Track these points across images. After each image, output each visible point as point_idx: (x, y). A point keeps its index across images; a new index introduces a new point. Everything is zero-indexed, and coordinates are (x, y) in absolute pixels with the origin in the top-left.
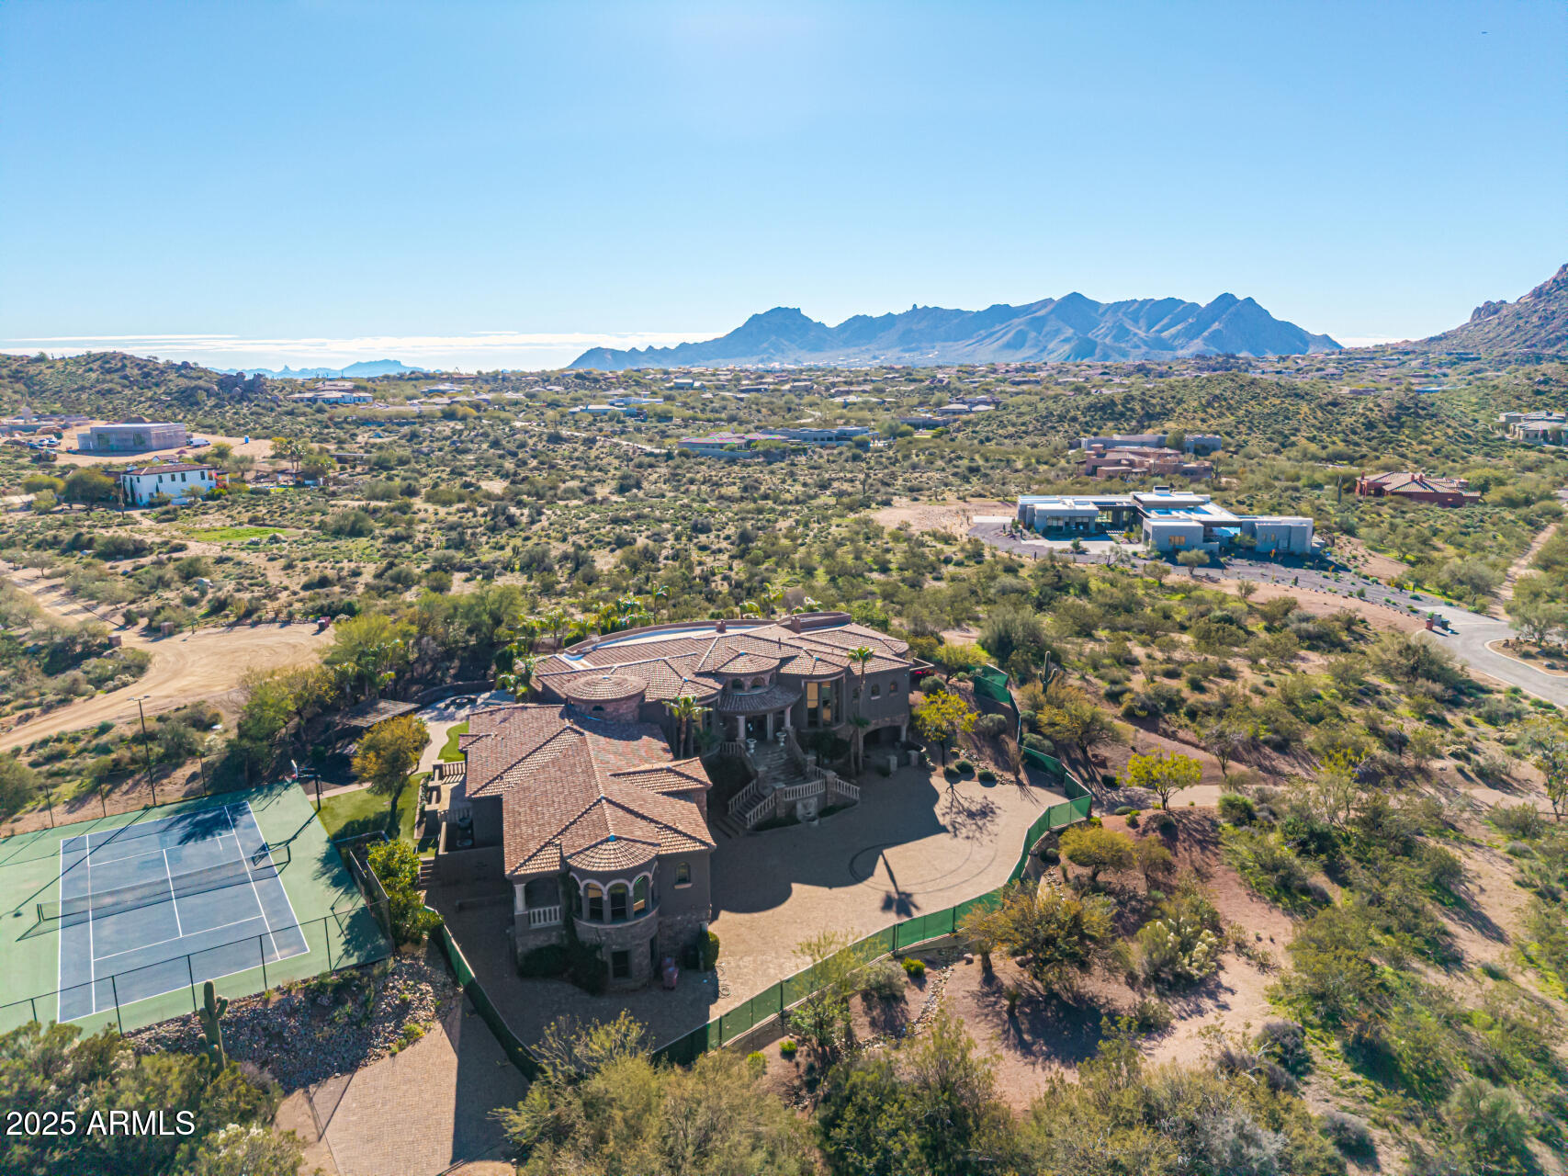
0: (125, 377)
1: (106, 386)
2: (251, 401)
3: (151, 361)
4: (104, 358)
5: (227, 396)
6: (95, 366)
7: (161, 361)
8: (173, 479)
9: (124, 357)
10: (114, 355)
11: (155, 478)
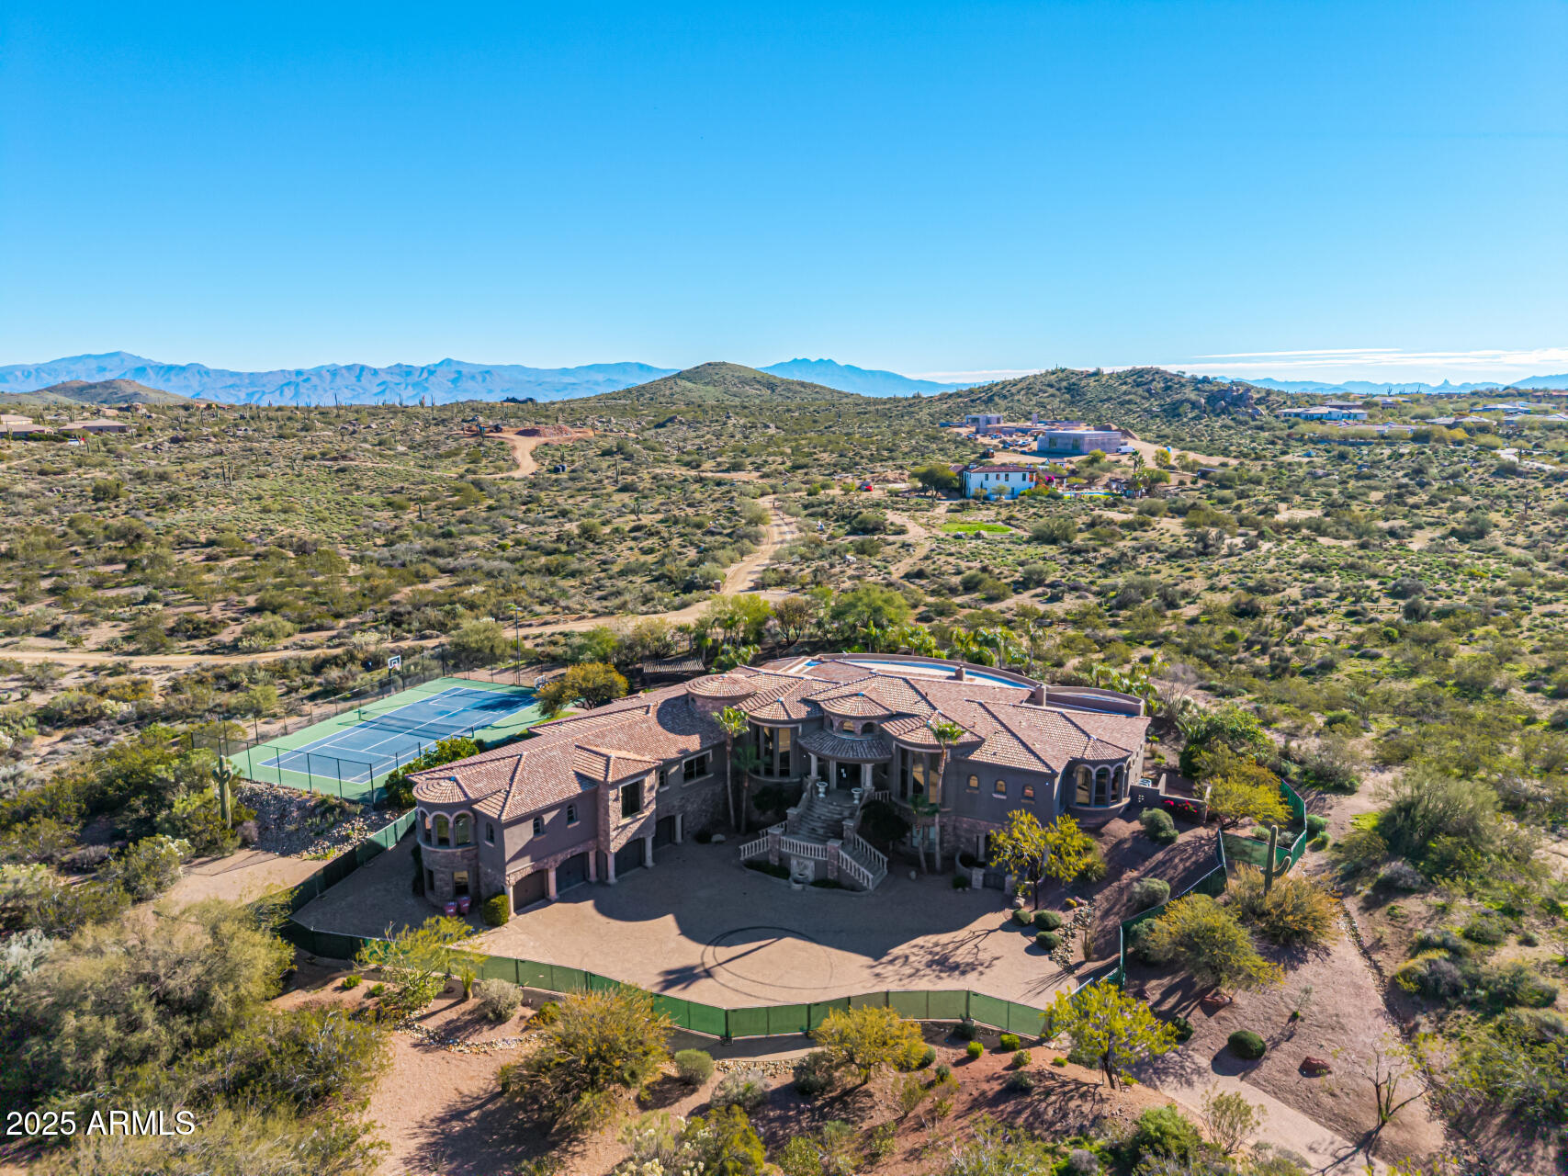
0: (1149, 391)
1: (1127, 398)
2: (1230, 414)
3: (1180, 375)
4: (1140, 373)
5: (1209, 409)
6: (1129, 380)
7: (1188, 375)
8: (998, 477)
9: (1158, 372)
10: (1148, 371)
11: (983, 475)
